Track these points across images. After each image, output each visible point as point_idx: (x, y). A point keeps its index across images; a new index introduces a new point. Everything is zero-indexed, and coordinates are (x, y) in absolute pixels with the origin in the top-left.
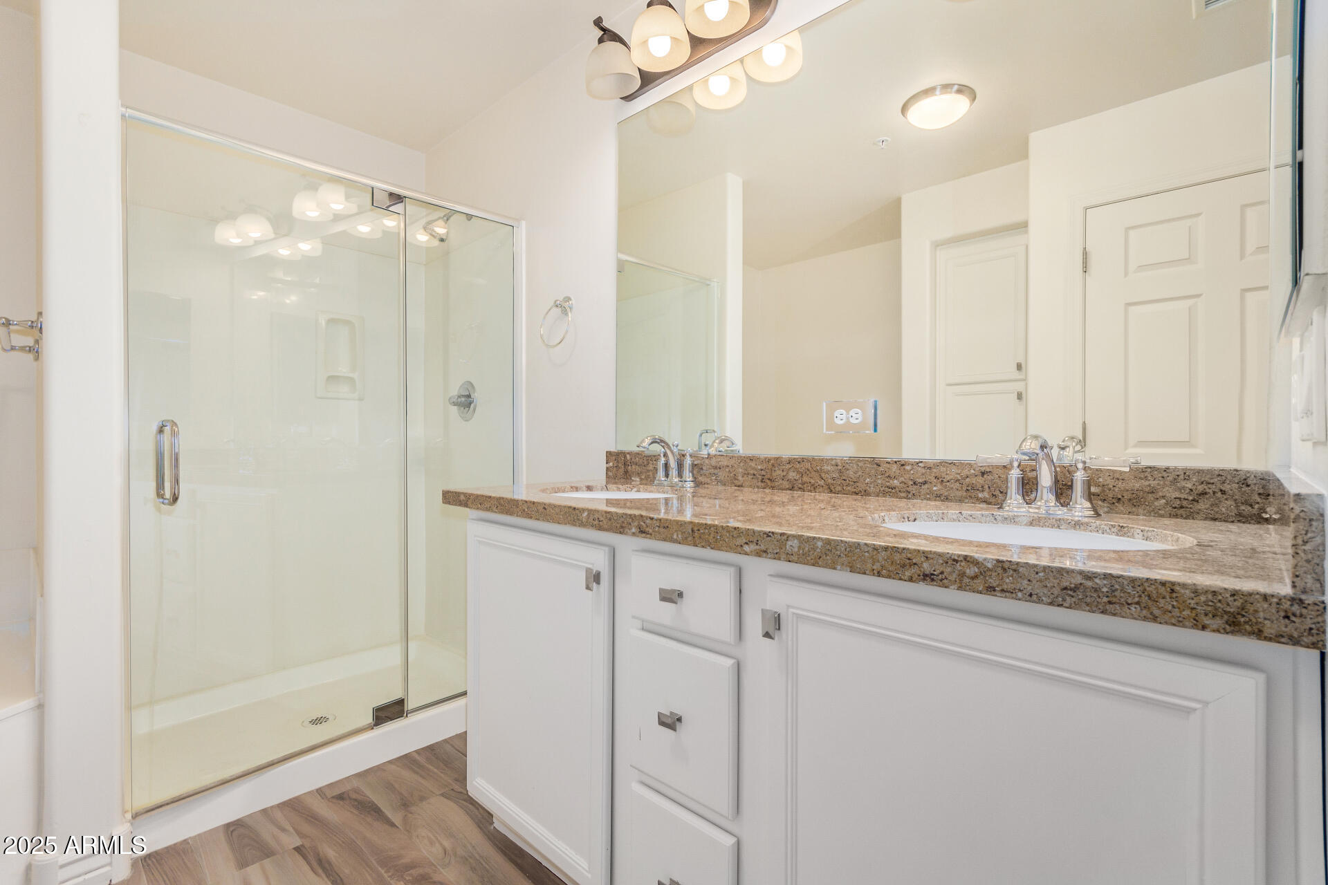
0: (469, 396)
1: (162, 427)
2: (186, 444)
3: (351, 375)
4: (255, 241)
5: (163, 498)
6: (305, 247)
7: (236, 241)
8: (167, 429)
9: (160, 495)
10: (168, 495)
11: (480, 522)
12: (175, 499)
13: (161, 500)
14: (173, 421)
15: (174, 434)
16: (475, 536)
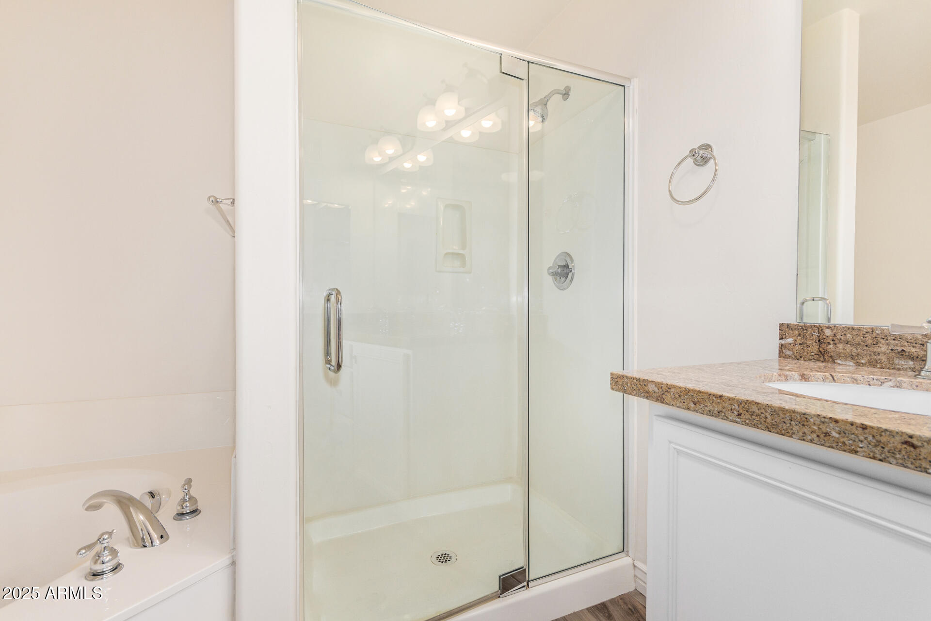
0: (566, 266)
1: (330, 295)
2: (346, 308)
3: (461, 252)
4: (390, 158)
5: (330, 364)
6: (422, 158)
7: (377, 159)
8: (333, 298)
9: (328, 362)
10: (334, 362)
11: (666, 420)
12: (339, 366)
13: (329, 366)
14: (337, 290)
15: (338, 301)
16: (670, 442)
